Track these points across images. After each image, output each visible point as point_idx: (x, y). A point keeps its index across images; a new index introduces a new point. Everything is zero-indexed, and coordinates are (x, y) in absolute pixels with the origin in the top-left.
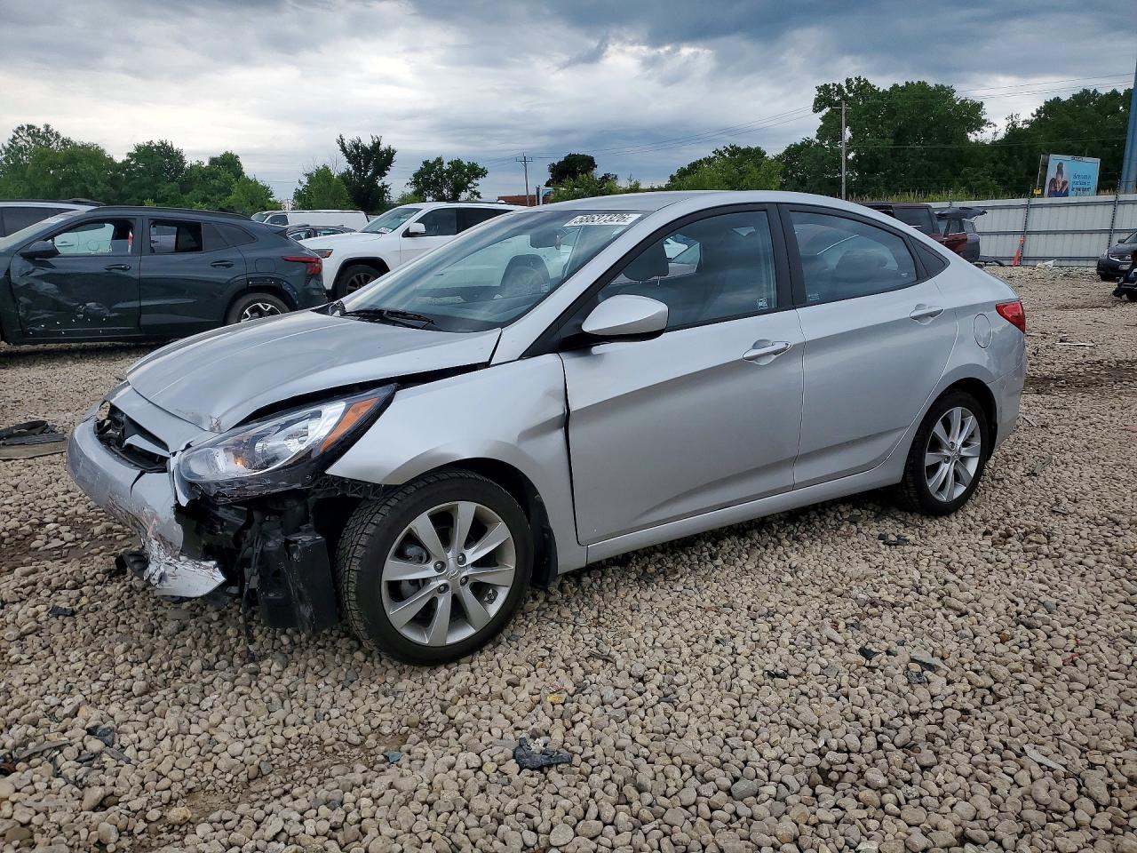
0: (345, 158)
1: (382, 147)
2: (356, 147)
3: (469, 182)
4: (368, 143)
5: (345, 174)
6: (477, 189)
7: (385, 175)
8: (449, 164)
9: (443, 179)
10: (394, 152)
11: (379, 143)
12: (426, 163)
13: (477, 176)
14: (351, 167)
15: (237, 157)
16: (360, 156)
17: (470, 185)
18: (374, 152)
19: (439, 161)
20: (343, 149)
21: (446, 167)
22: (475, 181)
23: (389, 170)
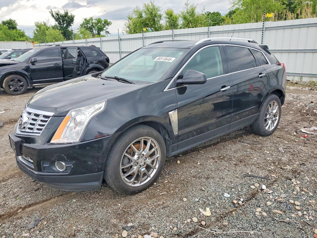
0: (54, 20)
1: (69, 14)
2: (58, 14)
3: (104, 27)
4: (62, 12)
5: (55, 26)
6: (108, 30)
7: (70, 25)
8: (95, 20)
9: (94, 27)
10: (74, 16)
11: (67, 13)
12: (85, 20)
13: (108, 24)
14: (57, 23)
15: (15, 21)
16: (60, 18)
17: (105, 28)
18: (65, 16)
19: (91, 19)
20: (53, 16)
21: (94, 21)
22: (107, 27)
23: (72, 24)
